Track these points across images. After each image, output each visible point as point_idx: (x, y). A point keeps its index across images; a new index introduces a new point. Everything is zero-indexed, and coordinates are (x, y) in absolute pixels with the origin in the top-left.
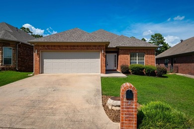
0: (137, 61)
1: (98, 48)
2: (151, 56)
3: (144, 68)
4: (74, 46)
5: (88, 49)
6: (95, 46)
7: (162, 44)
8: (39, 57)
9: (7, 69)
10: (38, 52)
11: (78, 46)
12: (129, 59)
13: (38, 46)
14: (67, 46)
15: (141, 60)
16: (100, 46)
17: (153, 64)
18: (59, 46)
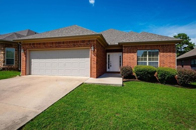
0: (148, 61)
1: (87, 44)
2: (169, 54)
3: (155, 72)
4: (60, 43)
5: (74, 46)
6: (83, 41)
7: (187, 44)
8: (26, 57)
9: (8, 69)
10: (24, 51)
11: (63, 43)
12: (136, 59)
13: (25, 44)
14: (52, 43)
15: (153, 59)
16: (89, 41)
17: (172, 65)
18: (44, 44)
